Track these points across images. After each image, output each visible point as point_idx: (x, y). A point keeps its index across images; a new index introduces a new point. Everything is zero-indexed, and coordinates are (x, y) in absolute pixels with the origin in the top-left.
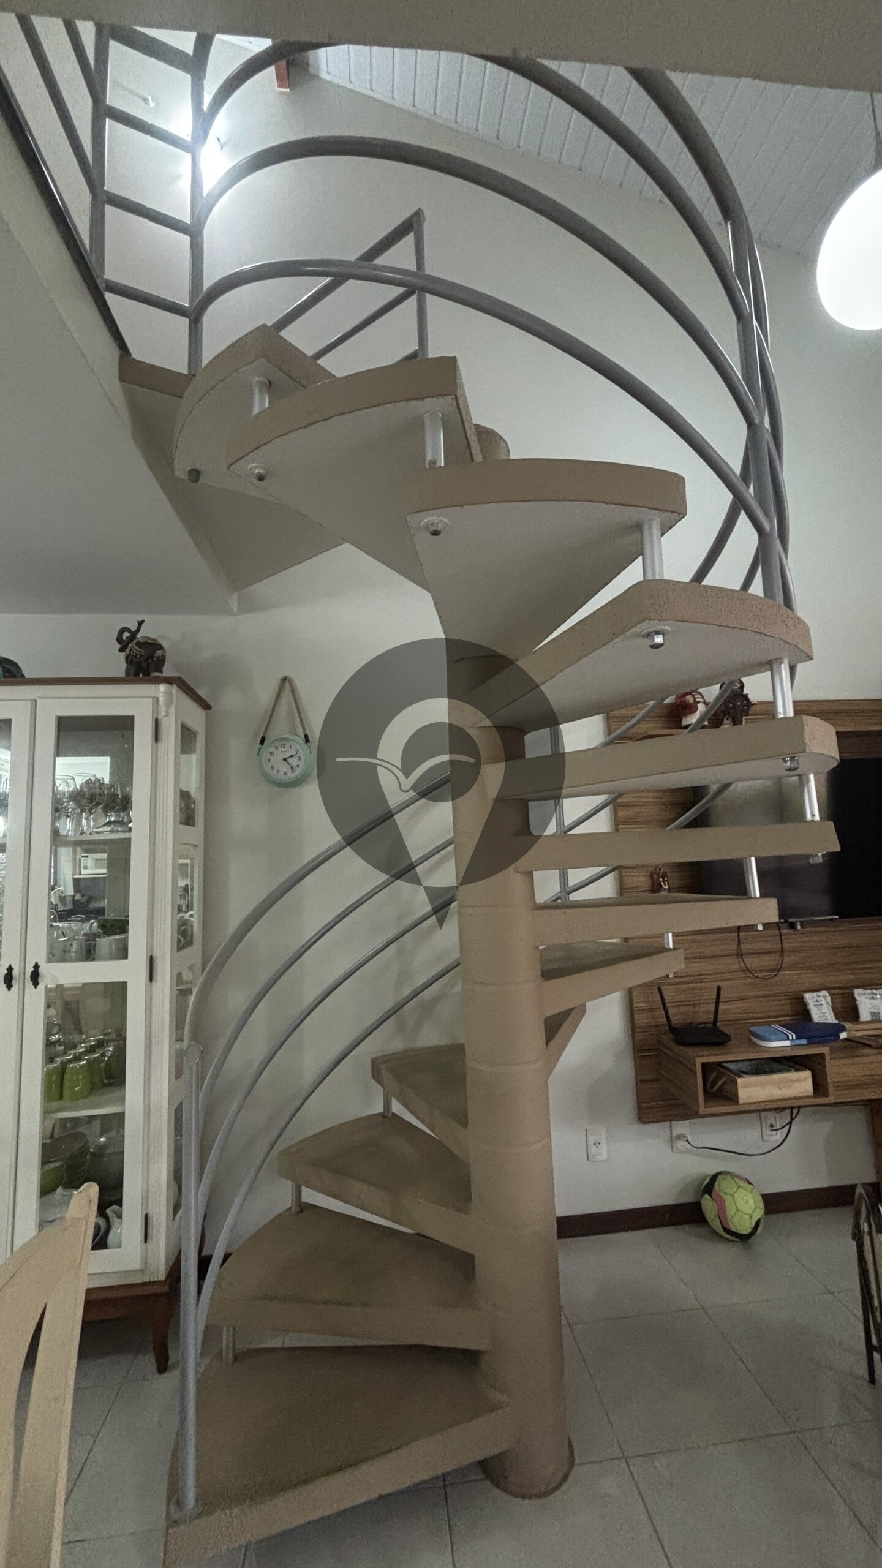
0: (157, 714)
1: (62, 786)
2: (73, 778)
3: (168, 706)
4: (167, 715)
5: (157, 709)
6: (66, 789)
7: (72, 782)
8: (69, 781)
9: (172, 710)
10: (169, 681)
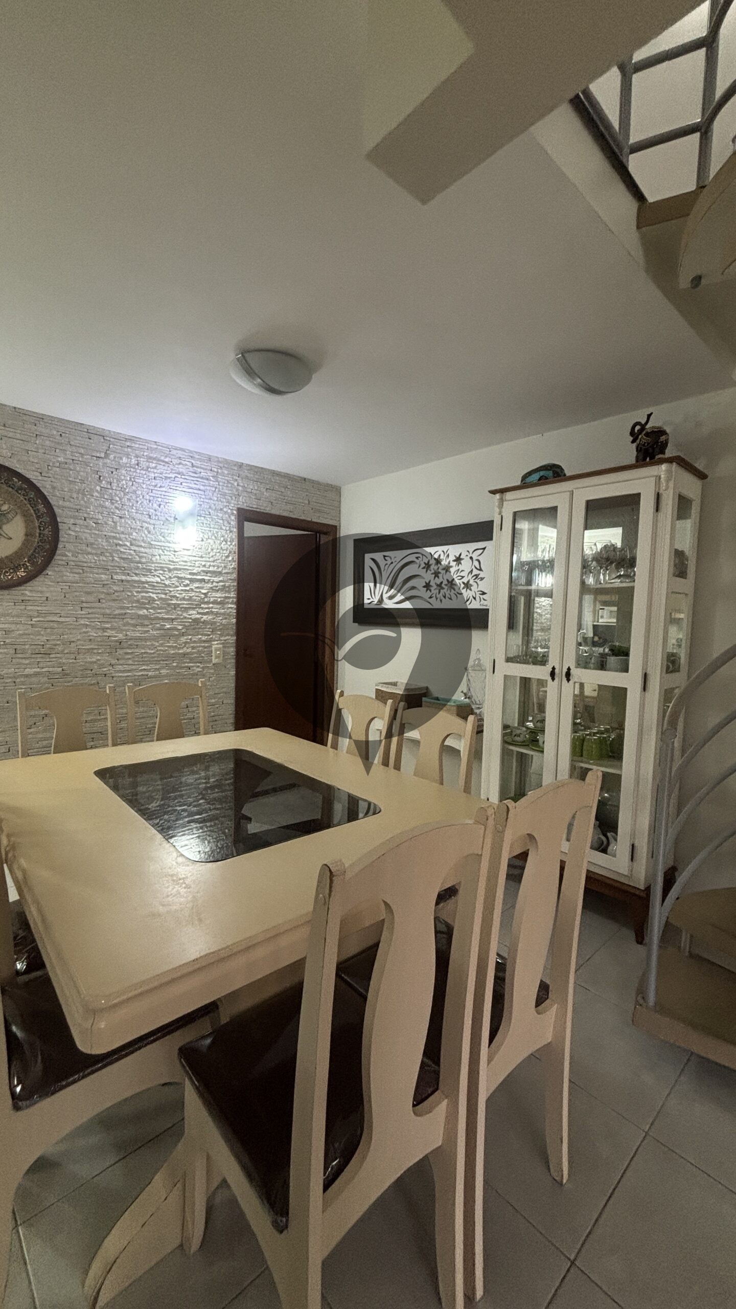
0: (659, 489)
1: (588, 551)
2: (595, 544)
3: (668, 481)
4: (667, 488)
5: (659, 484)
6: (591, 552)
7: (595, 547)
8: (593, 546)
9: (671, 484)
10: (670, 460)
